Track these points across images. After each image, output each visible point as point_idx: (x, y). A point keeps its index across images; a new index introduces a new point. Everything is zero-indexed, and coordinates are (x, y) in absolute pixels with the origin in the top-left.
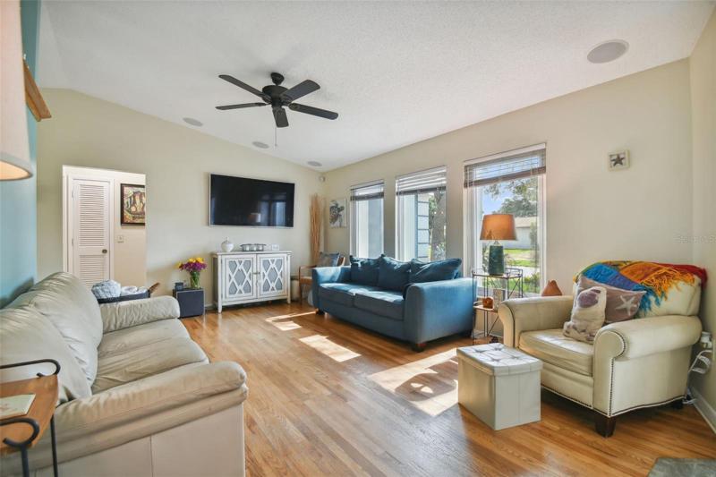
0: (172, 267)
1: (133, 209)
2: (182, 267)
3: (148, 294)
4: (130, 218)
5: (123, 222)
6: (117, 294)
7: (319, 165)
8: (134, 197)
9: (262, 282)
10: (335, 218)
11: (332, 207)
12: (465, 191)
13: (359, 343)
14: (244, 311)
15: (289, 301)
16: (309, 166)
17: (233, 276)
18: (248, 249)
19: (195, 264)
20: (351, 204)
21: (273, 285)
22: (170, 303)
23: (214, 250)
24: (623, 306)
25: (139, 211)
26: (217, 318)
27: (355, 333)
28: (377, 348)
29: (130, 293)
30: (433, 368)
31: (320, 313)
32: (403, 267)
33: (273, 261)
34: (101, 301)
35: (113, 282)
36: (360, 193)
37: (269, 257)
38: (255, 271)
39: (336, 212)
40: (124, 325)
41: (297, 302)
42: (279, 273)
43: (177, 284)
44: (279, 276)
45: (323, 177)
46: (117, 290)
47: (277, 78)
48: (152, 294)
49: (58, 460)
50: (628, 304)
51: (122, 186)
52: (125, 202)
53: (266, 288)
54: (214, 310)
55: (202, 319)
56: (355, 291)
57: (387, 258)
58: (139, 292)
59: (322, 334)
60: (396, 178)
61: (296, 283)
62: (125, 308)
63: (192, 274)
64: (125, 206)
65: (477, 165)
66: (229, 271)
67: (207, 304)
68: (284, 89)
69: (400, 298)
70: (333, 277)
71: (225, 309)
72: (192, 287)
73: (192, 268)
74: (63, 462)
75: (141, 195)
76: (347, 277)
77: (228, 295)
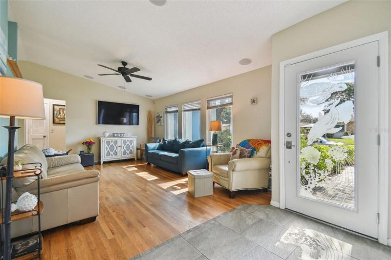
0: (78, 144)
1: (59, 116)
2: (83, 143)
3: (67, 154)
4: (58, 121)
5: (54, 122)
6: (53, 153)
7: (151, 97)
8: (60, 110)
9: (123, 150)
10: (158, 121)
11: (157, 116)
12: (207, 111)
13: (161, 174)
14: (114, 164)
15: (136, 159)
16: (147, 97)
17: (108, 148)
18: (116, 135)
19: (90, 142)
20: (165, 115)
21: (128, 152)
22: (76, 157)
23: (99, 136)
24: (245, 155)
25: (62, 117)
26: (100, 167)
27: (161, 171)
28: (167, 176)
29: (58, 153)
30: (185, 182)
31: (149, 164)
32: (183, 143)
33: (128, 141)
34: (46, 156)
35: (51, 149)
36: (169, 110)
37: (126, 139)
38: (119, 145)
39: (159, 118)
40: (56, 165)
41: (140, 160)
42: (131, 146)
43: (81, 152)
44: (131, 148)
45: (154, 102)
46: (53, 152)
47: (124, 63)
48: (69, 154)
49: (40, 192)
50: (246, 154)
51: (54, 105)
52: (55, 113)
53: (125, 153)
54: (99, 163)
55: (93, 167)
56: (162, 153)
57: (178, 139)
58: (63, 153)
59: (146, 171)
60: (183, 104)
61: (139, 151)
62: (56, 159)
63: (88, 147)
64: (55, 115)
65: (211, 100)
66: (107, 146)
67: (95, 161)
68: (127, 69)
69: (177, 155)
70: (155, 147)
71: (104, 163)
72: (88, 153)
73: (88, 144)
74: (41, 194)
75: (63, 110)
76: (162, 148)
77: (106, 156)
